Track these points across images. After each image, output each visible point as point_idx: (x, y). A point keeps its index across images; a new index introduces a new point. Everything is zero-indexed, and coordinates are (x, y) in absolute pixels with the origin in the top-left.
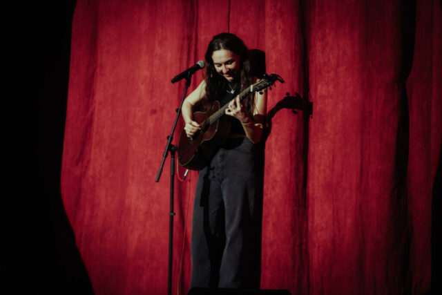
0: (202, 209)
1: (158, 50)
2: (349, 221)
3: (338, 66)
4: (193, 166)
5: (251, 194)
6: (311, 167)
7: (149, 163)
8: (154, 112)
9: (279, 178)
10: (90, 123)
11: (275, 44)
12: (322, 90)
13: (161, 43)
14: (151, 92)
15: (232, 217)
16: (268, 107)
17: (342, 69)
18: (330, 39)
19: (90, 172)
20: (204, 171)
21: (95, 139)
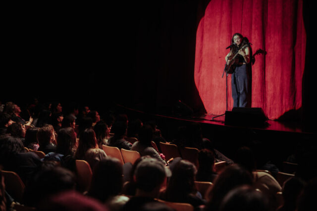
0: (234, 85)
1: (221, 40)
2: (278, 88)
3: (274, 43)
4: (229, 72)
5: (246, 81)
6: (266, 73)
7: (219, 72)
8: (220, 58)
9: (257, 76)
10: (201, 61)
11: (255, 38)
12: (270, 50)
13: (222, 38)
14: (219, 52)
15: (241, 87)
16: (253, 51)
17: (276, 44)
18: (272, 36)
19: (202, 75)
20: (233, 74)
21: (203, 65)
